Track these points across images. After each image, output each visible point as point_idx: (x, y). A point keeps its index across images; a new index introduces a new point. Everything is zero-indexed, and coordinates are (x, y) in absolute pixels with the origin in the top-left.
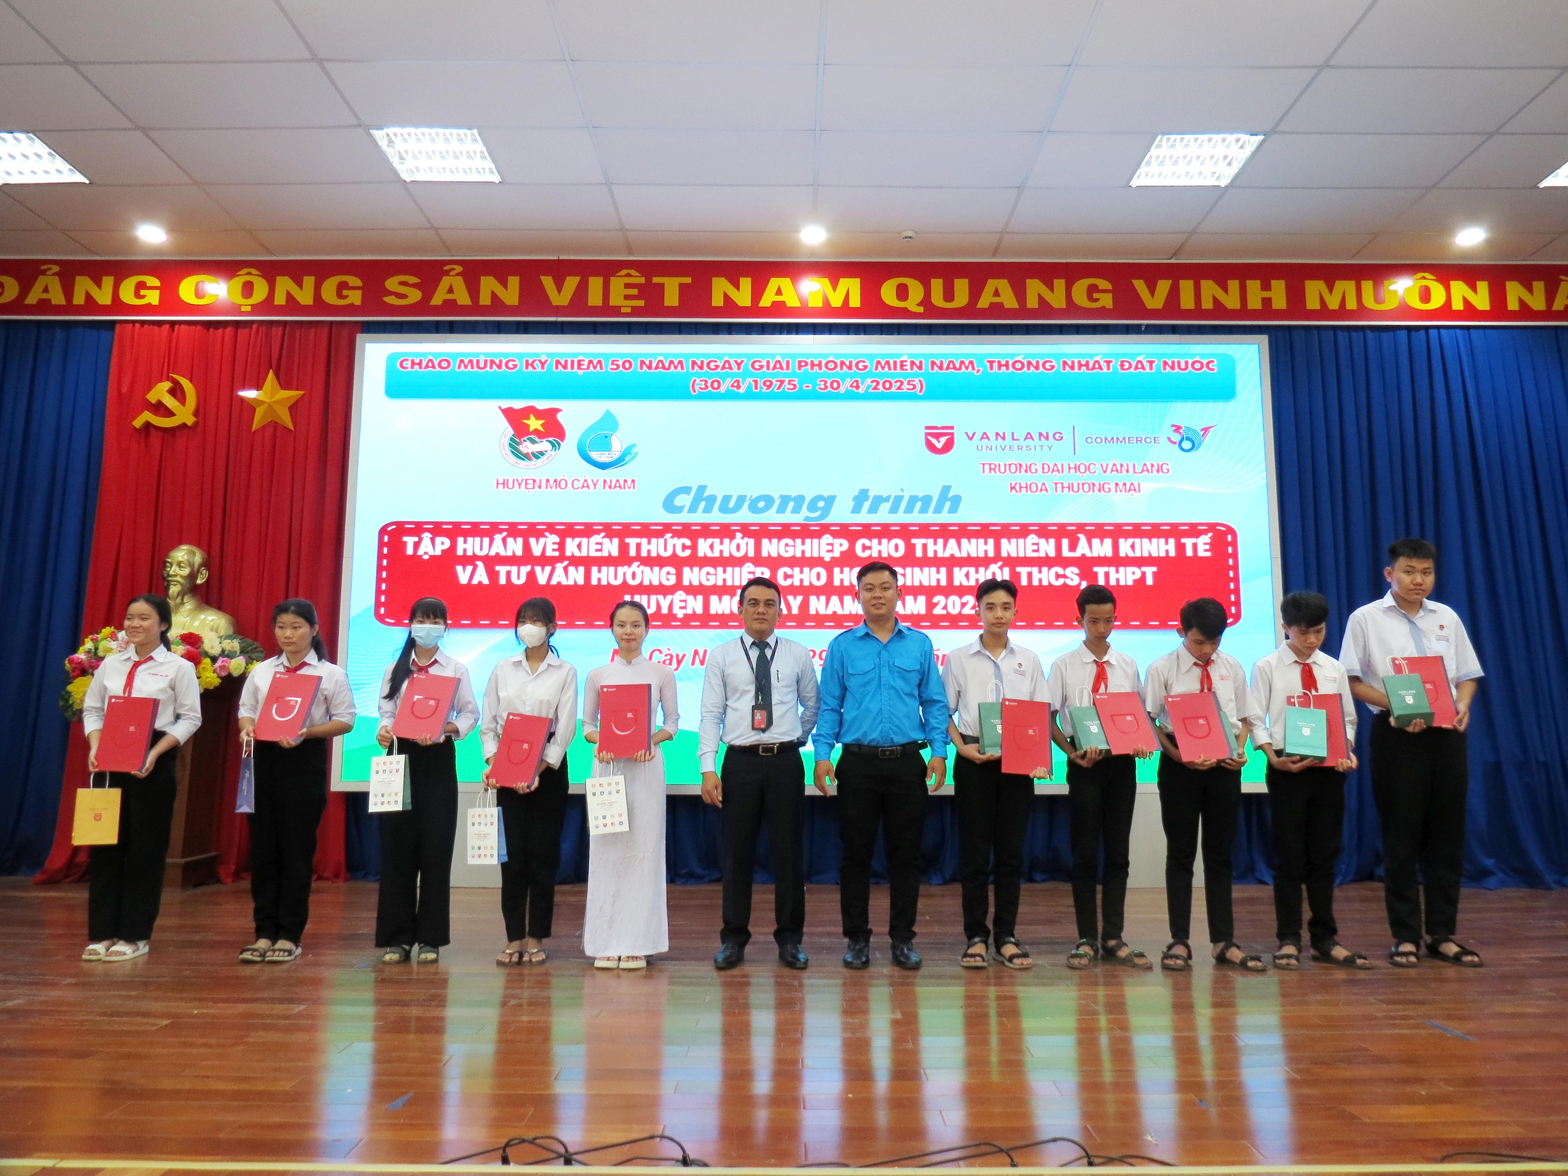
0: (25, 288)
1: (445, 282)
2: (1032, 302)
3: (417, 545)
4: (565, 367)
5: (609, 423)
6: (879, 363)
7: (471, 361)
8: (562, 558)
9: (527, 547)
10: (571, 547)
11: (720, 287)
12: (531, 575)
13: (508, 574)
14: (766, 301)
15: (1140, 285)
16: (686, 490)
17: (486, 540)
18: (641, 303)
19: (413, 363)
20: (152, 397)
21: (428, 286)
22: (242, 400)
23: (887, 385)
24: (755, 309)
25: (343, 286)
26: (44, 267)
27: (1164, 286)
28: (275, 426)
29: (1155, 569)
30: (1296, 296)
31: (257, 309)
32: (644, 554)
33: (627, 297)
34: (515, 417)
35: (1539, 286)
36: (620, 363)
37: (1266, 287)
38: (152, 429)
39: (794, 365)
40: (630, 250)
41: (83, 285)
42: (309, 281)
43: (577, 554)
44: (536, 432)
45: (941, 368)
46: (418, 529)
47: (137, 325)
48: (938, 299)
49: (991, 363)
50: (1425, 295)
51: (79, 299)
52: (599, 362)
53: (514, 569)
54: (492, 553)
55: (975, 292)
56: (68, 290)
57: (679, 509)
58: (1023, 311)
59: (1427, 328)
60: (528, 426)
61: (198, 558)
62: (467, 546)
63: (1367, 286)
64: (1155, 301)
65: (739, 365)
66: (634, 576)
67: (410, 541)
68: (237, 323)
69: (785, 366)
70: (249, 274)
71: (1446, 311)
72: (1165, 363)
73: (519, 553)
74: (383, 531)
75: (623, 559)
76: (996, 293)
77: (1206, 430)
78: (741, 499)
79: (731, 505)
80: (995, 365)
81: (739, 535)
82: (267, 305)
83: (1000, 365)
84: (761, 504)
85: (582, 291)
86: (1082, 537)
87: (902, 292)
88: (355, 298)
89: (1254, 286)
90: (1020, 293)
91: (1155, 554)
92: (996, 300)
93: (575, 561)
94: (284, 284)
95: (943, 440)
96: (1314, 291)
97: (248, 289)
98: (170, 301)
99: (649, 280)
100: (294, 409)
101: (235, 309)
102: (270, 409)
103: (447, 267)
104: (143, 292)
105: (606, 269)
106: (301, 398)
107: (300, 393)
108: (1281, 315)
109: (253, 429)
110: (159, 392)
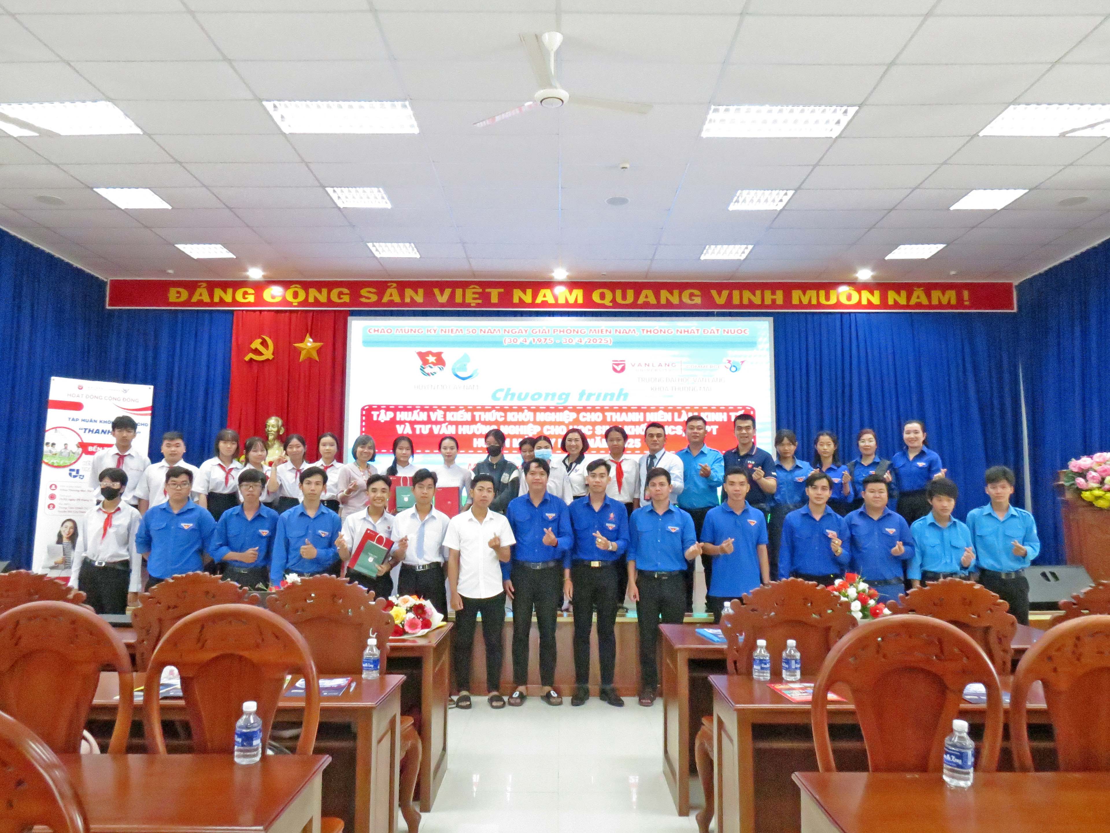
0: (191, 295)
1: (389, 291)
2: (663, 301)
3: (378, 416)
4: (445, 332)
5: (466, 358)
6: (591, 330)
7: (401, 330)
8: (444, 422)
9: (429, 416)
10: (450, 416)
11: (517, 294)
12: (431, 430)
13: (421, 429)
14: (539, 300)
15: (714, 293)
16: (501, 390)
17: (410, 413)
18: (480, 301)
19: (375, 331)
20: (253, 346)
21: (381, 294)
22: (295, 347)
23: (595, 341)
24: (533, 305)
25: (340, 293)
26: (199, 284)
27: (725, 293)
28: (310, 359)
29: (717, 427)
30: (787, 297)
31: (300, 304)
32: (482, 420)
33: (474, 299)
34: (423, 356)
35: (904, 293)
36: (471, 330)
37: (773, 293)
38: (254, 362)
39: (551, 331)
40: (474, 276)
41: (218, 293)
42: (325, 291)
43: (452, 420)
44: (433, 363)
45: (620, 333)
46: (379, 408)
47: (244, 312)
48: (619, 299)
49: (643, 330)
50: (849, 297)
51: (216, 300)
52: (461, 330)
53: (423, 426)
54: (413, 420)
55: (637, 296)
56: (211, 295)
57: (498, 399)
58: (659, 305)
59: (850, 313)
60: (428, 360)
61: (280, 422)
62: (401, 416)
63: (822, 293)
64: (721, 300)
65: (526, 331)
66: (478, 430)
67: (375, 414)
68: (291, 311)
69: (547, 331)
70: (296, 287)
71: (859, 305)
72: (724, 331)
73: (425, 419)
74: (363, 409)
75: (473, 422)
76: (647, 297)
77: (743, 362)
78: (527, 395)
79: (523, 397)
80: (645, 331)
81: (526, 411)
82: (305, 303)
83: (647, 331)
84: (536, 397)
85: (452, 295)
86: (684, 412)
87: (602, 296)
88: (346, 299)
89: (768, 293)
90: (657, 296)
91: (717, 420)
92: (646, 300)
93: (451, 423)
94: (313, 292)
95: (620, 367)
96: (796, 296)
97: (296, 295)
98: (259, 300)
99: (484, 290)
100: (319, 351)
101: (290, 304)
102: (308, 351)
103: (389, 284)
104: (246, 296)
105: (464, 285)
106: (322, 346)
107: (322, 344)
108: (780, 307)
109: (300, 361)
110: (256, 344)
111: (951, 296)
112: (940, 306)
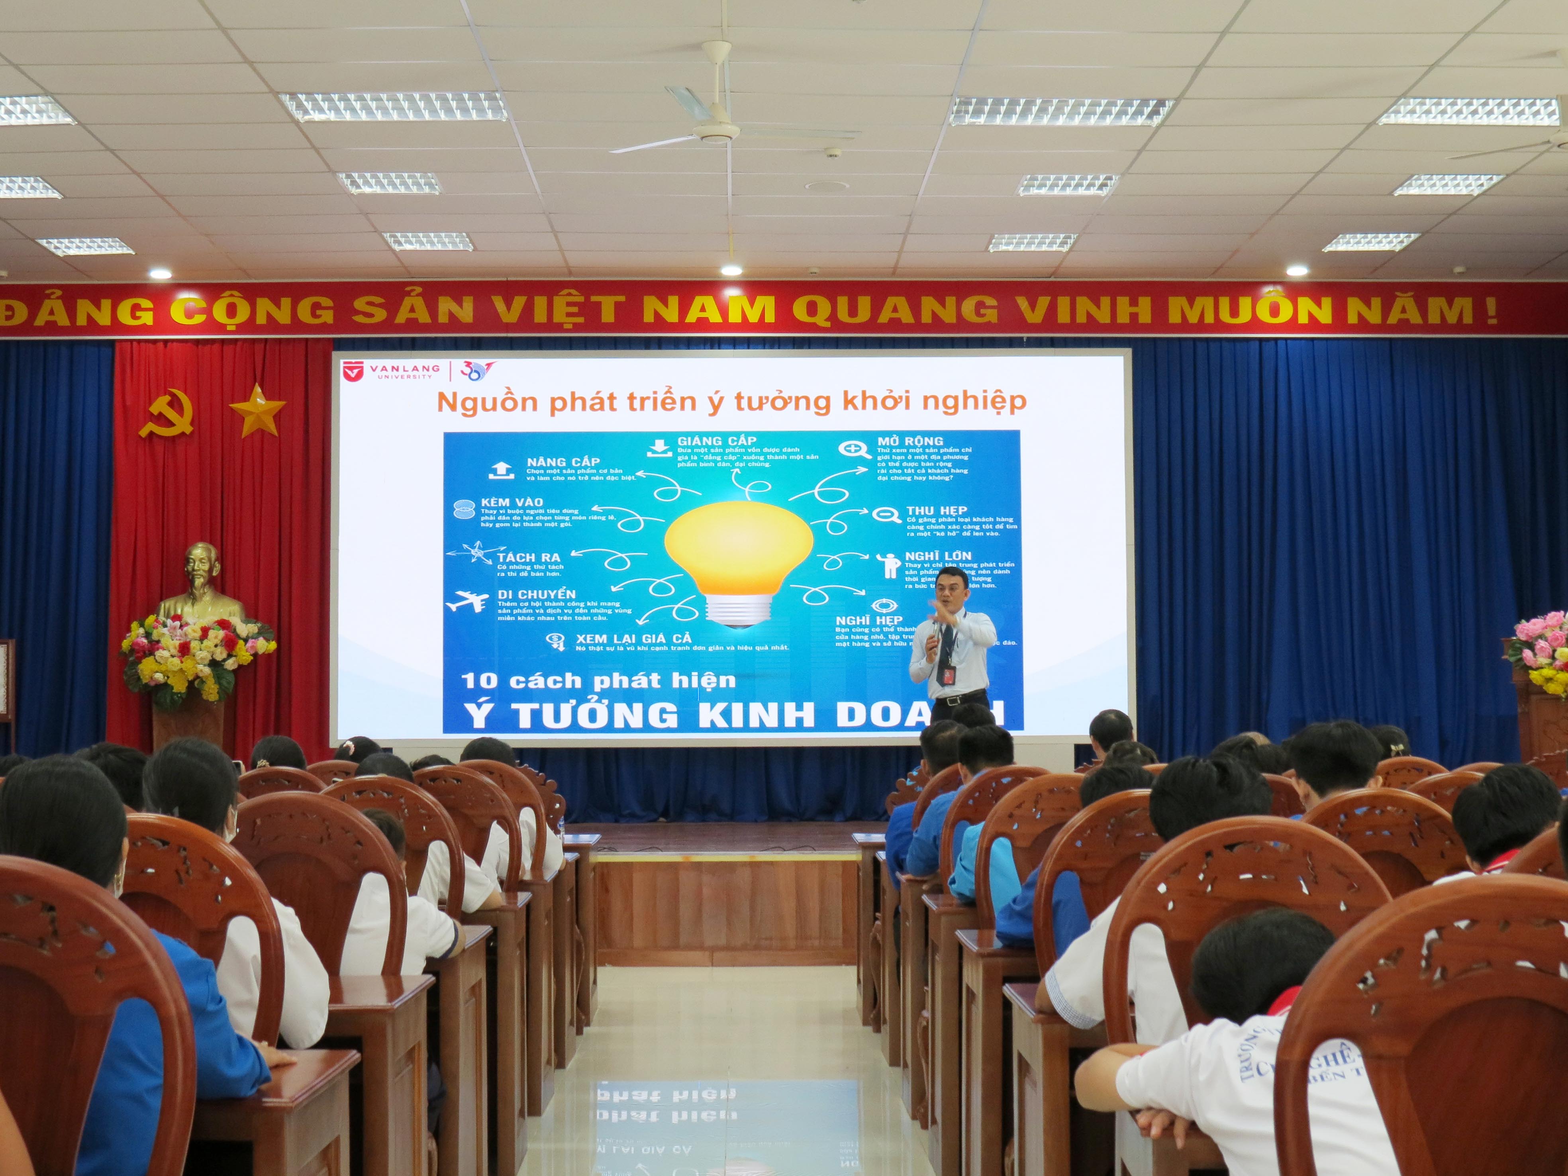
0: (34, 311)
1: (407, 302)
2: (926, 318)
11: (651, 305)
14: (692, 317)
15: (1023, 303)
18: (581, 320)
20: (155, 409)
21: (392, 307)
22: (232, 409)
24: (681, 325)
25: (316, 306)
26: (48, 292)
27: (1043, 302)
28: (262, 433)
30: (1160, 311)
31: (241, 328)
33: (569, 315)
35: (1376, 302)
37: (1134, 303)
38: (155, 439)
40: (570, 273)
41: (84, 308)
47: (137, 343)
48: (843, 315)
50: (1276, 310)
55: (876, 309)
56: (72, 313)
58: (918, 326)
59: (1276, 339)
61: (213, 554)
63: (1225, 302)
64: (1035, 316)
68: (223, 342)
70: (232, 295)
71: (1292, 324)
76: (895, 310)
82: (249, 325)
85: (528, 309)
87: (812, 309)
88: (327, 317)
89: (1123, 302)
90: (916, 309)
92: (895, 315)
94: (264, 305)
96: (1176, 307)
97: (231, 311)
98: (163, 322)
99: (587, 299)
100: (278, 417)
101: (222, 328)
102: (258, 417)
103: (408, 289)
104: (138, 314)
105: (551, 289)
106: (284, 408)
107: (282, 403)
108: (1145, 328)
109: (243, 436)
110: (160, 405)
111: (1464, 305)
112: (1444, 326)
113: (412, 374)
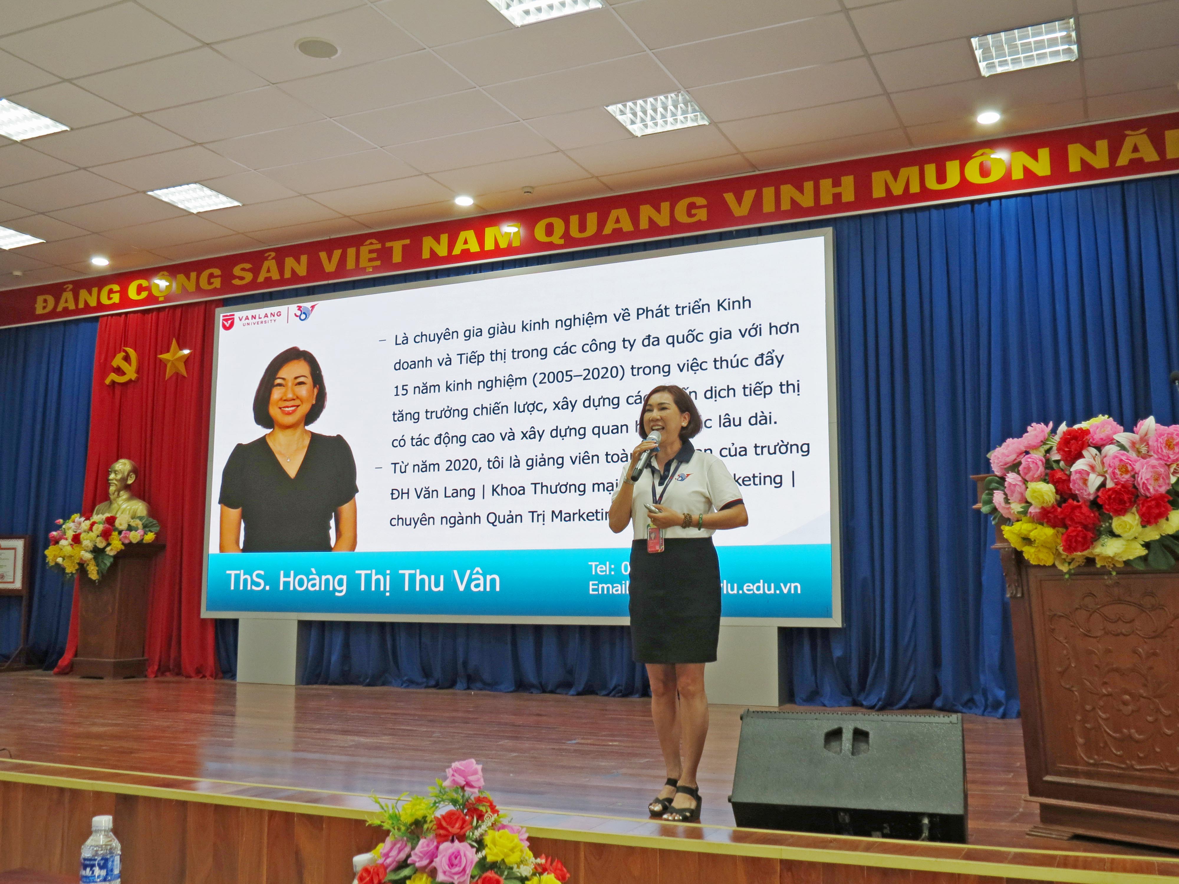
0: (57, 301)
1: (266, 264)
11: (428, 245)
14: (458, 249)
15: (730, 198)
20: (115, 363)
21: (256, 271)
22: (160, 360)
24: (450, 258)
25: (211, 276)
26: (65, 287)
27: (749, 195)
28: (177, 375)
30: (863, 187)
31: (168, 298)
33: (371, 260)
35: (1102, 145)
37: (837, 183)
38: (116, 385)
40: (372, 225)
41: (83, 295)
42: (193, 276)
47: (109, 317)
48: (574, 232)
51: (82, 305)
55: (602, 223)
56: (76, 299)
59: (987, 201)
61: (128, 467)
63: (930, 169)
64: (742, 209)
68: (160, 309)
70: (163, 275)
71: (1006, 182)
76: (618, 221)
85: (343, 260)
87: (549, 230)
88: (217, 283)
89: (826, 184)
90: (635, 218)
92: (617, 226)
94: (181, 280)
96: (880, 181)
98: (124, 300)
99: (383, 245)
100: (187, 362)
102: (175, 364)
103: (266, 255)
104: (111, 295)
105: (357, 241)
107: (189, 351)
108: (849, 206)
109: (166, 379)
110: (118, 361)
113: (263, 319)
